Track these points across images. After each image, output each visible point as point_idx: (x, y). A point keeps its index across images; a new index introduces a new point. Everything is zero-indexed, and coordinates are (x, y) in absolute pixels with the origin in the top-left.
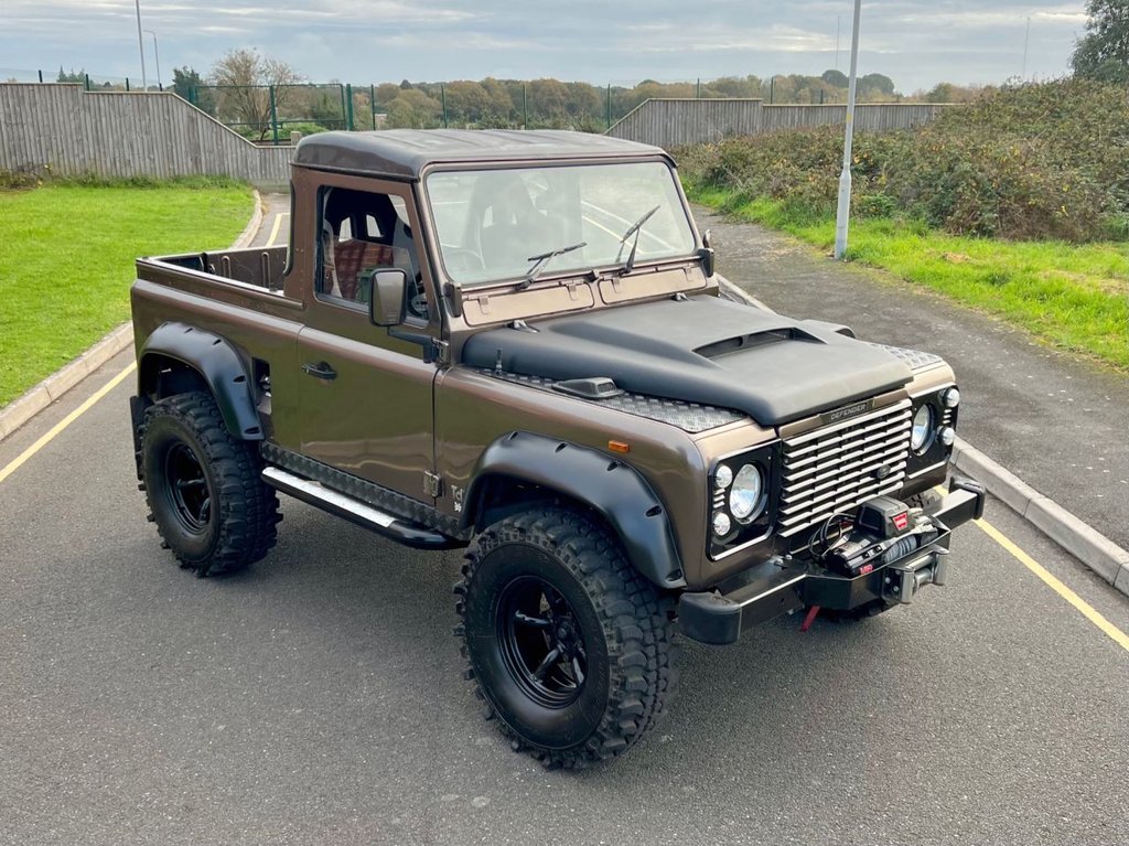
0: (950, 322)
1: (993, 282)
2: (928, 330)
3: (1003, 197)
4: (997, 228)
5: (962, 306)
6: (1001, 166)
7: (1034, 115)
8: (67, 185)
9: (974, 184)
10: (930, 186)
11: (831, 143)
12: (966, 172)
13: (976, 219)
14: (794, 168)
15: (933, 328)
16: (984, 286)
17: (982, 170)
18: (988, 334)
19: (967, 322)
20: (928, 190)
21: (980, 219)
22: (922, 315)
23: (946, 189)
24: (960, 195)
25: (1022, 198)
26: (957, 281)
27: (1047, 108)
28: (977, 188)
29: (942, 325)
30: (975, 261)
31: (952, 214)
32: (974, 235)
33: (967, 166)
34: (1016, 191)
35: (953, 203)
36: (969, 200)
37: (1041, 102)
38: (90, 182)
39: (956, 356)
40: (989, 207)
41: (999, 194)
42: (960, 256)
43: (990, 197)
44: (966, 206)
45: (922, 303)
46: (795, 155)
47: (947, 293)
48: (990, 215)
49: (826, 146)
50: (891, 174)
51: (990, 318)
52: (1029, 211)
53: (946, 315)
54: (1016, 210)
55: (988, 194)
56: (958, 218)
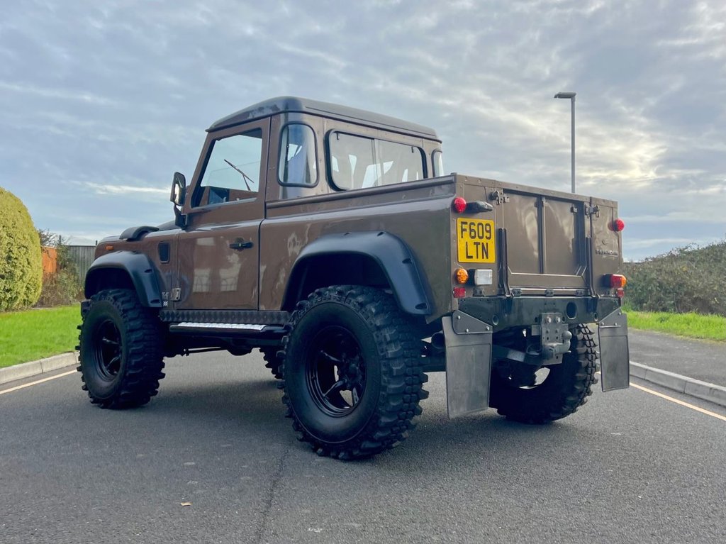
3: (677, 293)
25: (688, 294)
31: (646, 302)
34: (685, 290)
35: (646, 297)
40: (668, 298)
41: (674, 291)
43: (670, 293)
44: (654, 298)
48: (670, 303)
54: (685, 301)
55: (668, 291)
56: (650, 305)
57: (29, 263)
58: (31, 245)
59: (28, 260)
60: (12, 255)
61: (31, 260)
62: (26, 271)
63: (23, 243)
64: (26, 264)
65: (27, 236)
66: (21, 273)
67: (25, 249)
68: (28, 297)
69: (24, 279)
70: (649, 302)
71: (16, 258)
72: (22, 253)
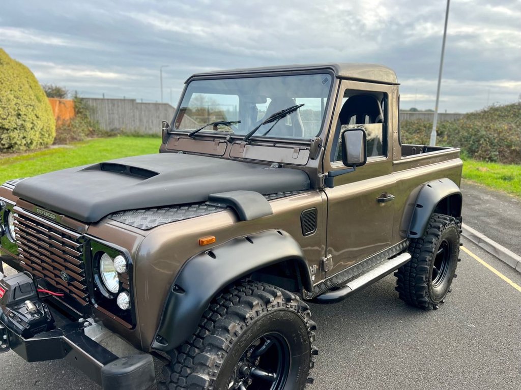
0: (489, 196)
1: (505, 179)
2: (480, 199)
3: (500, 146)
4: (498, 159)
5: (493, 189)
6: (499, 133)
7: (507, 116)
8: (128, 136)
9: (488, 140)
10: (467, 141)
11: (422, 124)
12: (484, 135)
13: (488, 155)
14: (407, 134)
15: (482, 198)
16: (502, 181)
17: (491, 134)
18: (510, 202)
19: (498, 197)
20: (466, 143)
21: (490, 155)
22: (475, 193)
23: (474, 142)
24: (481, 144)
25: (509, 146)
26: (487, 178)
27: (512, 113)
28: (488, 141)
29: (487, 198)
30: (493, 171)
31: (477, 152)
32: (487, 162)
33: (484, 133)
34: (506, 143)
35: (477, 148)
36: (485, 147)
37: (509, 111)
38: (137, 135)
39: (498, 211)
40: (494, 150)
41: (498, 144)
42: (485, 169)
43: (495, 146)
44: (483, 149)
45: (473, 187)
46: (407, 129)
47: (484, 184)
48: (495, 153)
49: (420, 126)
50: (449, 136)
51: (508, 195)
52: (512, 152)
53: (486, 193)
54: (506, 152)
55: (494, 144)
56: (480, 154)
57: (38, 117)
58: (38, 104)
59: (36, 115)
60: (21, 113)
61: (40, 115)
62: (36, 124)
63: (29, 103)
64: (35, 118)
65: (33, 97)
66: (31, 125)
67: (32, 108)
68: (43, 140)
69: (36, 129)
70: (480, 152)
71: (25, 115)
72: (30, 110)
